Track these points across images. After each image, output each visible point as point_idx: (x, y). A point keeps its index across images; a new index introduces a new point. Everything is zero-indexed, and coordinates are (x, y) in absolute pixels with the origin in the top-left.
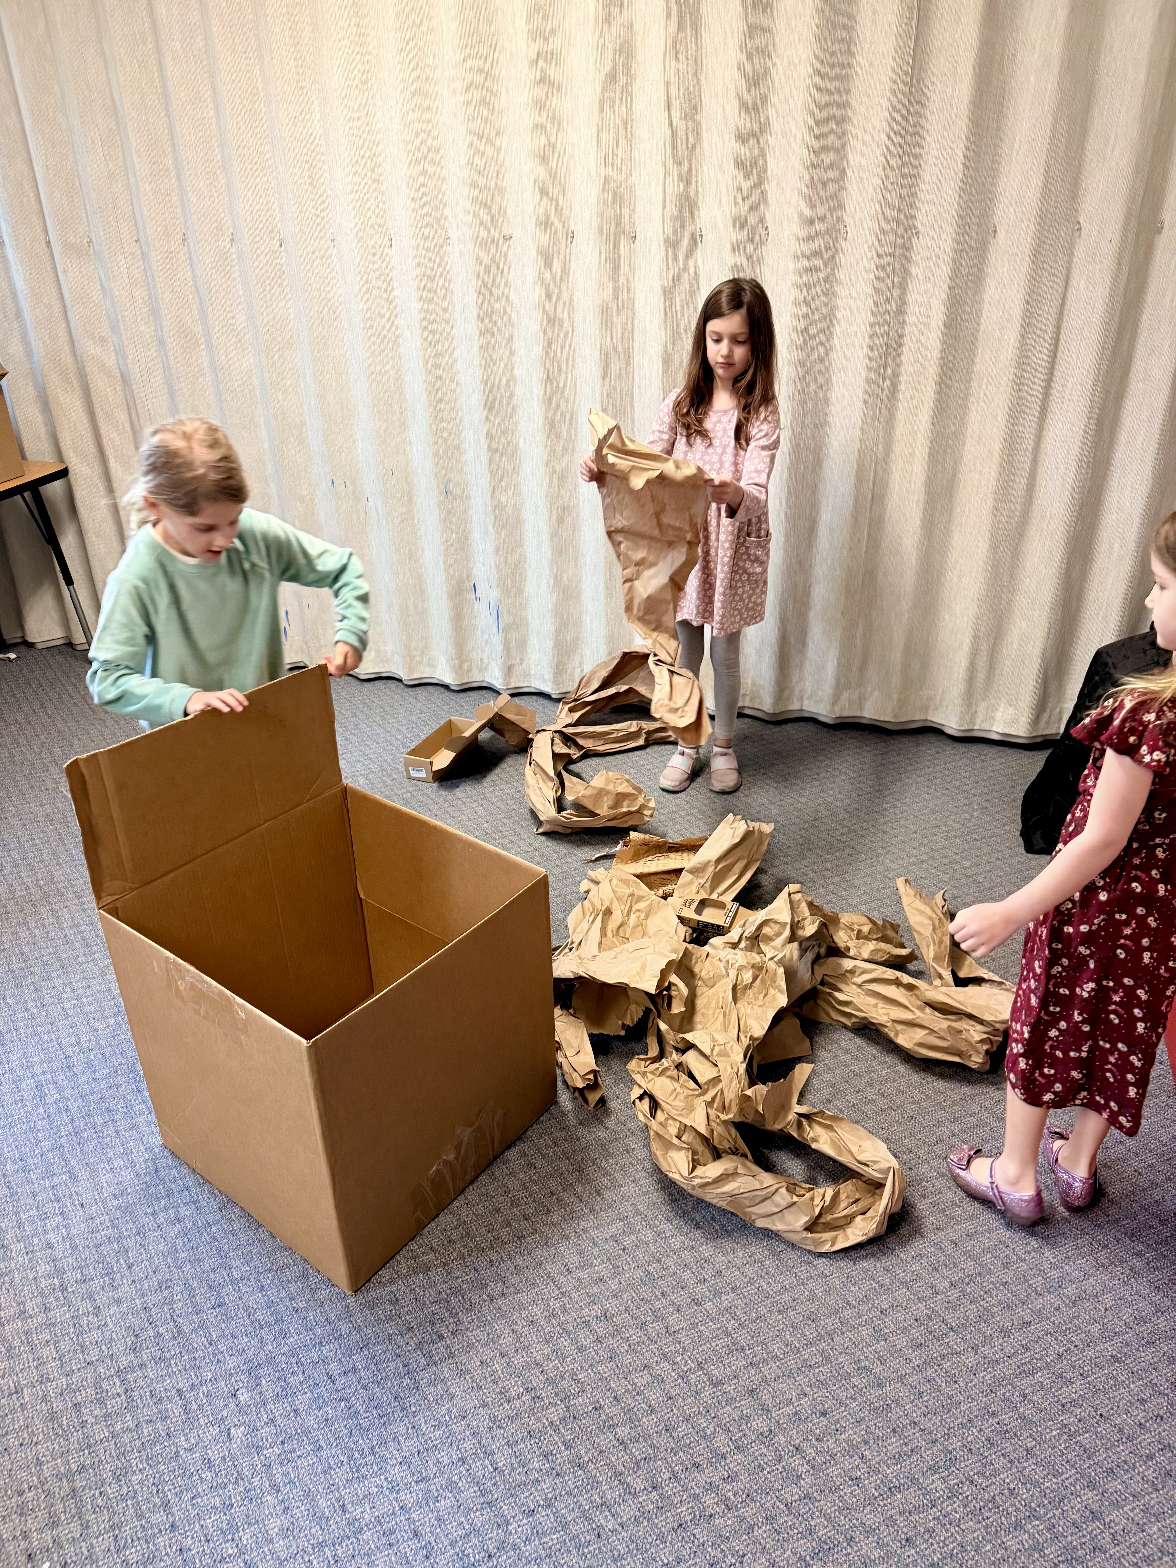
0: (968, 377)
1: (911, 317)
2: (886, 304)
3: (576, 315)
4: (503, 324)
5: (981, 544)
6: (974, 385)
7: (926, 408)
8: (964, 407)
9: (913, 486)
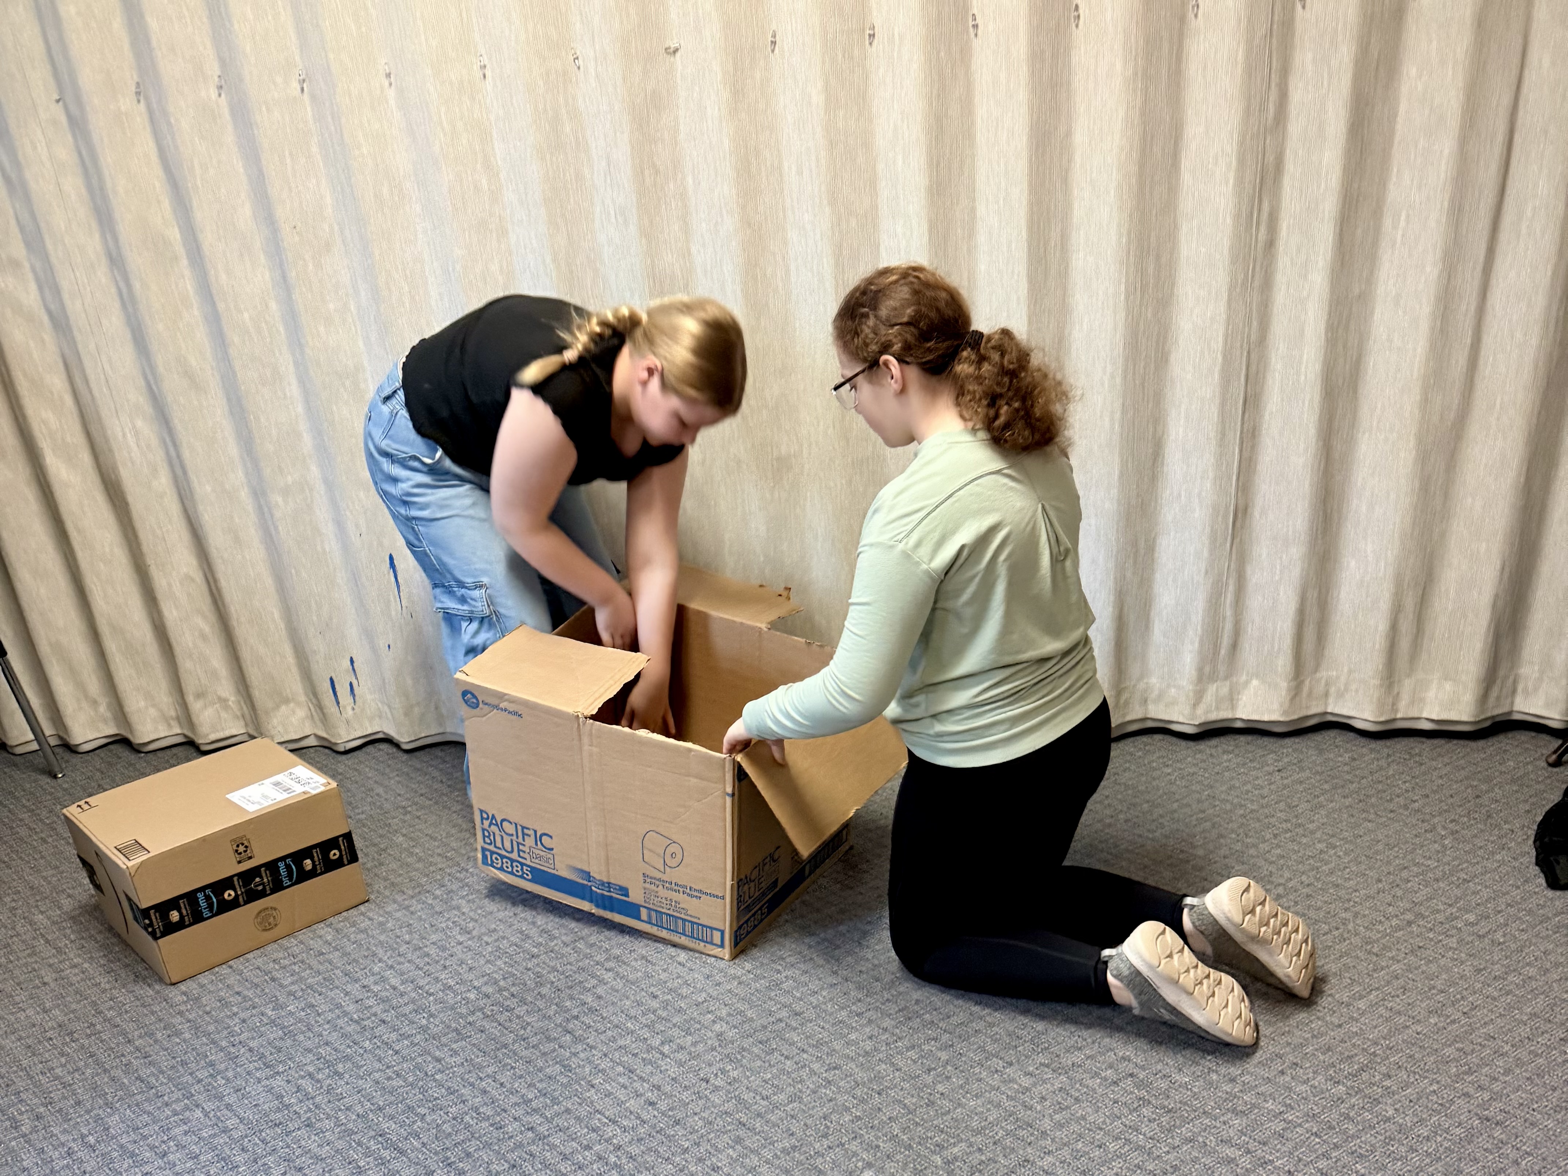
0: (1377, 213)
1: (1295, 127)
2: (1260, 110)
3: (786, 165)
4: (671, 186)
5: (1402, 455)
6: (1387, 223)
7: (1321, 264)
8: (1372, 259)
9: (1303, 378)
